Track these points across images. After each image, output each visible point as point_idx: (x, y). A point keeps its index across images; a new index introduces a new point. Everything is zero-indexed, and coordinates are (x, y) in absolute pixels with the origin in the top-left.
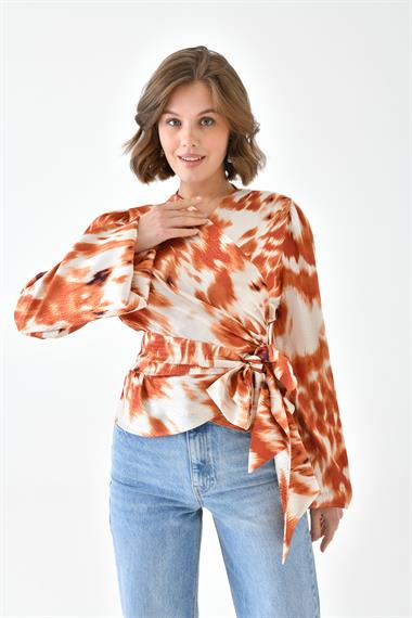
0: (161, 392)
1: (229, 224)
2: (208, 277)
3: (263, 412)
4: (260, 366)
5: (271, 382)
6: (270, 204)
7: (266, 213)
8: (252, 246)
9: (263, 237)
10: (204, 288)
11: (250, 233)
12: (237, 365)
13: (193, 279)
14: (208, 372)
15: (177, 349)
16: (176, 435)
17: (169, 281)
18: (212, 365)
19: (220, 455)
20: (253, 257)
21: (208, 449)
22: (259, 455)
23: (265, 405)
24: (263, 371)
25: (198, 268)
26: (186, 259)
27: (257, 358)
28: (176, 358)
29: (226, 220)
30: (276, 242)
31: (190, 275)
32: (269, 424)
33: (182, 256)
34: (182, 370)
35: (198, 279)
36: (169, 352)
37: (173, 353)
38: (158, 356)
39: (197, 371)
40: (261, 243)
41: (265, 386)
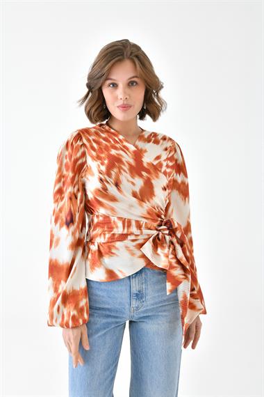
0: (112, 253)
1: (146, 151)
2: (139, 183)
3: (172, 258)
4: (167, 232)
5: (175, 240)
6: (165, 142)
7: (164, 147)
8: (160, 165)
9: (165, 160)
10: (137, 189)
11: (158, 158)
12: (155, 233)
13: (130, 184)
14: (139, 237)
15: (120, 224)
16: (123, 279)
17: (117, 185)
18: (142, 233)
19: (149, 287)
20: (162, 171)
21: (142, 284)
22: (172, 284)
23: (173, 254)
24: (169, 234)
25: (133, 177)
26: (125, 171)
27: (165, 227)
28: (119, 230)
29: (144, 149)
30: (171, 164)
31: (128, 181)
32: (176, 265)
33: (122, 169)
34: (123, 237)
35: (133, 184)
36: (114, 226)
37: (117, 227)
38: (106, 229)
39: (133, 237)
40: (165, 164)
41: (172, 243)
